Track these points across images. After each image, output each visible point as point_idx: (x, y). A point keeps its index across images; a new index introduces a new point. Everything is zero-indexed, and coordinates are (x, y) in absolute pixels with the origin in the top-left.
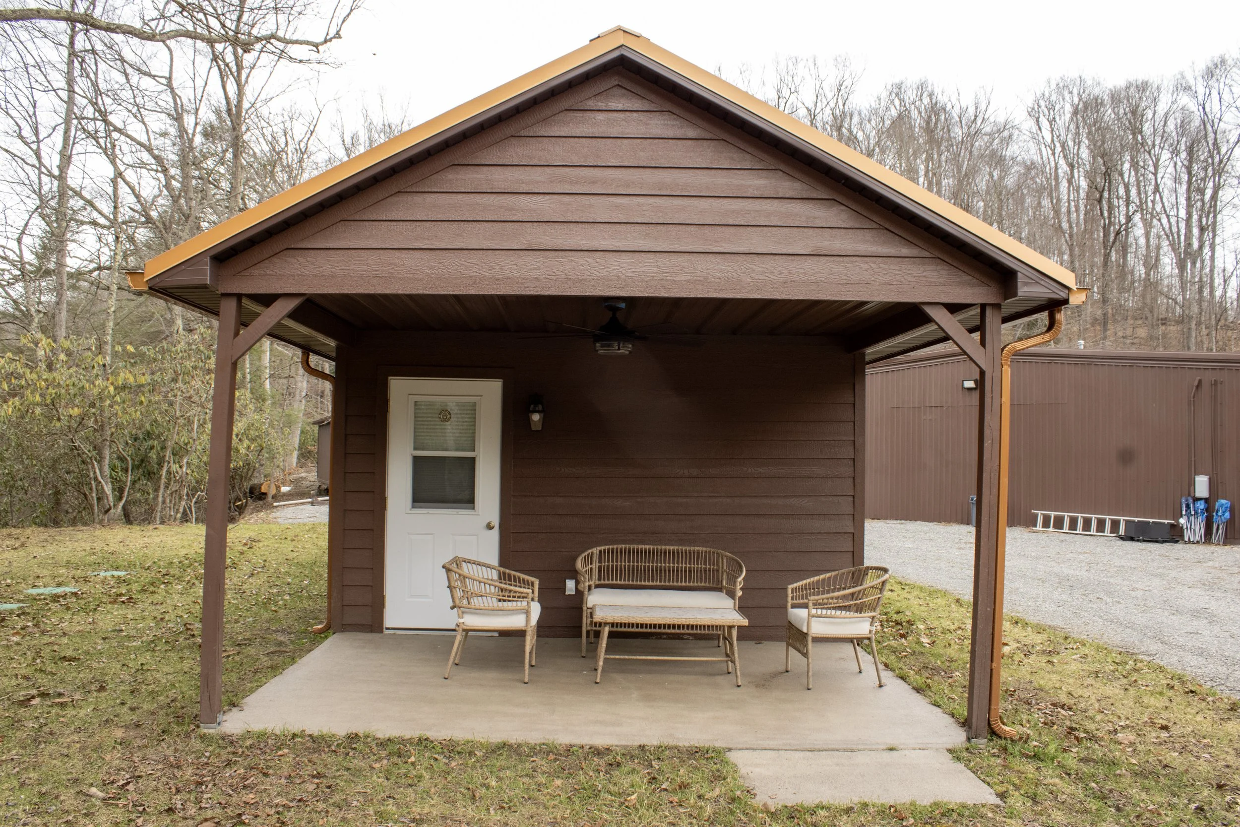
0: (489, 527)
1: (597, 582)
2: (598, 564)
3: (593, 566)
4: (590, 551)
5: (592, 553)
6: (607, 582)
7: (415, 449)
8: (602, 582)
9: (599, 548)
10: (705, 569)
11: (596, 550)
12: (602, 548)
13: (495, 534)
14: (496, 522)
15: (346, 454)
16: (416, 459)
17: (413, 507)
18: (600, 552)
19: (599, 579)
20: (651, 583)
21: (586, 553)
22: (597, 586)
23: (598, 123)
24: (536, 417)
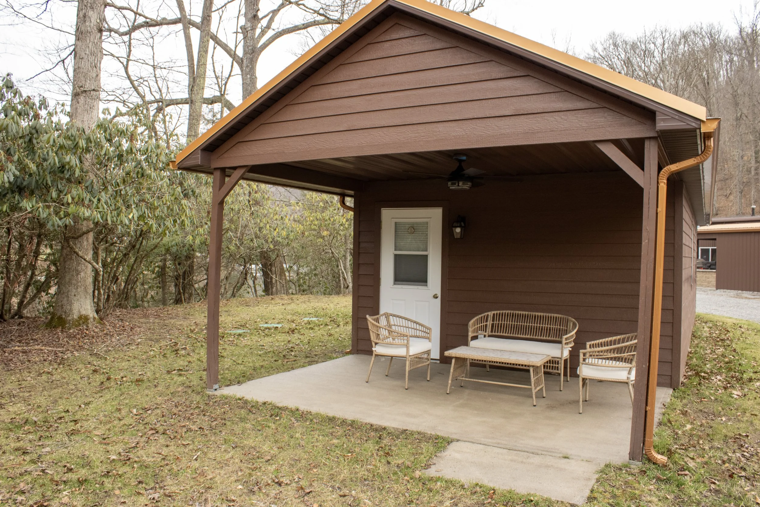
0: (435, 297)
1: (490, 334)
2: (491, 322)
3: (488, 323)
4: (486, 314)
5: (488, 315)
6: (496, 334)
7: (395, 250)
8: (493, 333)
9: (493, 312)
10: (560, 329)
11: (490, 314)
12: (495, 312)
13: (438, 301)
14: (439, 295)
15: (359, 253)
16: (396, 256)
17: (394, 284)
18: (494, 314)
19: (492, 331)
20: (524, 336)
21: (483, 315)
22: (489, 336)
23: (386, 49)
24: (458, 230)
